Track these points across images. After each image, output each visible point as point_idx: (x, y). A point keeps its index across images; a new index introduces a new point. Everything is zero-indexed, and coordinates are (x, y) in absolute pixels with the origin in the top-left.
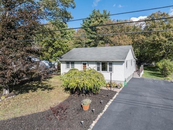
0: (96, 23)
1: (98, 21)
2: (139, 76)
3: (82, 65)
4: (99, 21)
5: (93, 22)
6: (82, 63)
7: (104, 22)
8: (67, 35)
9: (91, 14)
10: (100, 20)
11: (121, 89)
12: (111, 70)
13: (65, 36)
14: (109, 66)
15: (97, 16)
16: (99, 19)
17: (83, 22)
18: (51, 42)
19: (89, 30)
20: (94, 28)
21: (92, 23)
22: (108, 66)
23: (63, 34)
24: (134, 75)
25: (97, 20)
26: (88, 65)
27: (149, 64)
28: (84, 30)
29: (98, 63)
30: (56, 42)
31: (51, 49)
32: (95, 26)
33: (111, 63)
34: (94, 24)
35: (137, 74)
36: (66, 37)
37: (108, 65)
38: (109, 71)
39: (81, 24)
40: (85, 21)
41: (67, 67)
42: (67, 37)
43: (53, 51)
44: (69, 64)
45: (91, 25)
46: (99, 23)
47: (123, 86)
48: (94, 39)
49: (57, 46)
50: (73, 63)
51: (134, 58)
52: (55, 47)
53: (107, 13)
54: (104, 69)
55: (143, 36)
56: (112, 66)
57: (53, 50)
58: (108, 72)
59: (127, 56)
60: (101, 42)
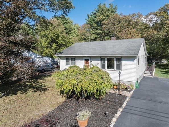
0: (102, 17)
1: (104, 16)
2: (152, 75)
3: (84, 61)
4: (105, 15)
5: (99, 16)
6: (84, 59)
7: (110, 16)
8: (72, 32)
9: (97, 9)
10: (106, 15)
11: (132, 92)
12: (119, 67)
13: (69, 32)
14: (117, 63)
15: (103, 10)
16: (105, 13)
17: (88, 17)
18: (54, 38)
19: (94, 25)
20: (99, 23)
21: (97, 18)
22: (115, 62)
23: (68, 31)
24: (145, 74)
25: (103, 14)
26: (91, 62)
27: (158, 62)
28: (89, 25)
29: (102, 59)
30: (60, 38)
31: (54, 46)
32: (101, 21)
33: (119, 59)
34: (99, 19)
35: (149, 73)
36: (70, 33)
37: (116, 62)
38: (117, 69)
39: (86, 19)
40: (90, 16)
41: (67, 64)
42: (72, 33)
43: (56, 47)
44: (69, 60)
45: (96, 19)
46: (104, 17)
47: (135, 87)
48: (99, 35)
49: (60, 42)
50: (73, 59)
51: (146, 54)
52: (58, 44)
53: (114, 7)
54: (110, 66)
55: (154, 31)
56: (120, 63)
58: (115, 70)
59: (140, 49)
60: (106, 38)
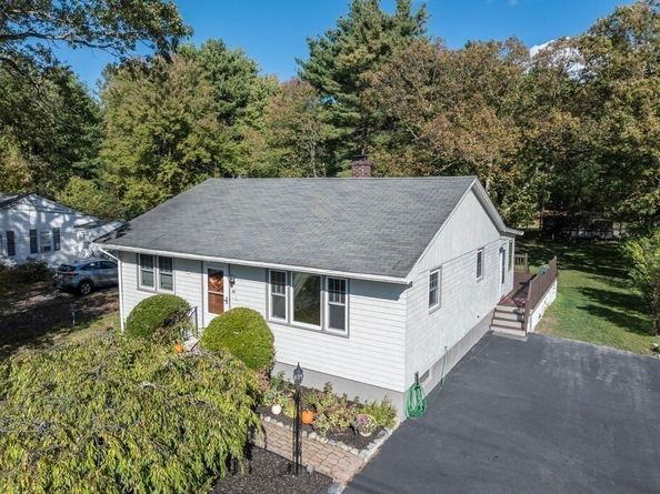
0: (362, 53)
1: (370, 48)
2: (523, 329)
3: (206, 276)
4: (375, 48)
5: (350, 50)
6: (206, 270)
7: (395, 50)
8: (249, 108)
9: (346, 18)
10: (377, 44)
12: (338, 320)
13: (239, 110)
14: (331, 299)
15: (366, 24)
16: (376, 36)
17: (309, 51)
18: (168, 135)
19: (331, 85)
20: (347, 79)
21: (342, 56)
22: (325, 295)
23: (234, 103)
24: (495, 322)
25: (365, 41)
28: (309, 87)
30: (192, 139)
31: (169, 167)
32: (357, 69)
33: (338, 286)
34: (349, 61)
36: (243, 114)
37: (327, 294)
38: (331, 326)
39: (298, 61)
40: (319, 48)
42: (249, 113)
43: (176, 175)
45: (341, 61)
46: (371, 56)
47: (399, 419)
48: (353, 125)
49: (192, 153)
50: (167, 263)
51: (502, 233)
52: (184, 161)
53: (413, 14)
54: (307, 312)
56: (343, 301)
57: (180, 171)
58: (323, 331)
60: (382, 138)
